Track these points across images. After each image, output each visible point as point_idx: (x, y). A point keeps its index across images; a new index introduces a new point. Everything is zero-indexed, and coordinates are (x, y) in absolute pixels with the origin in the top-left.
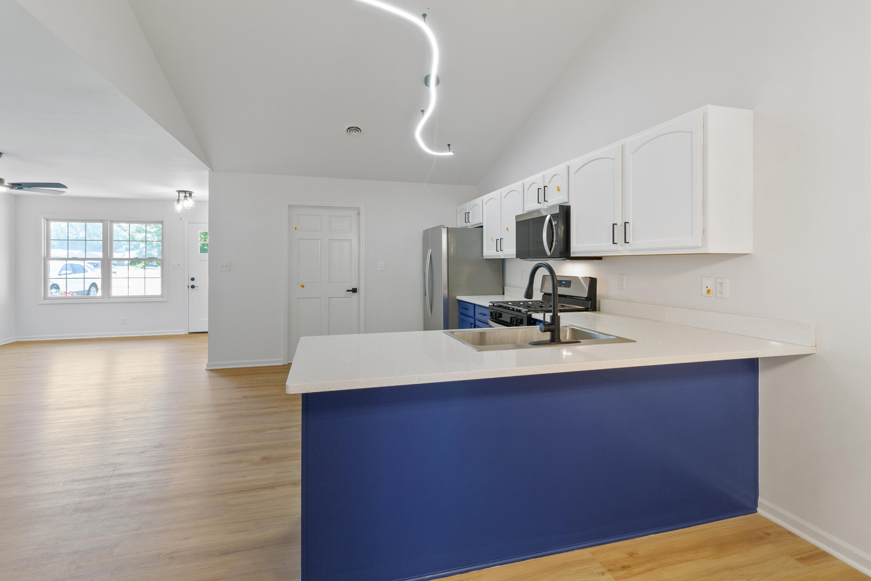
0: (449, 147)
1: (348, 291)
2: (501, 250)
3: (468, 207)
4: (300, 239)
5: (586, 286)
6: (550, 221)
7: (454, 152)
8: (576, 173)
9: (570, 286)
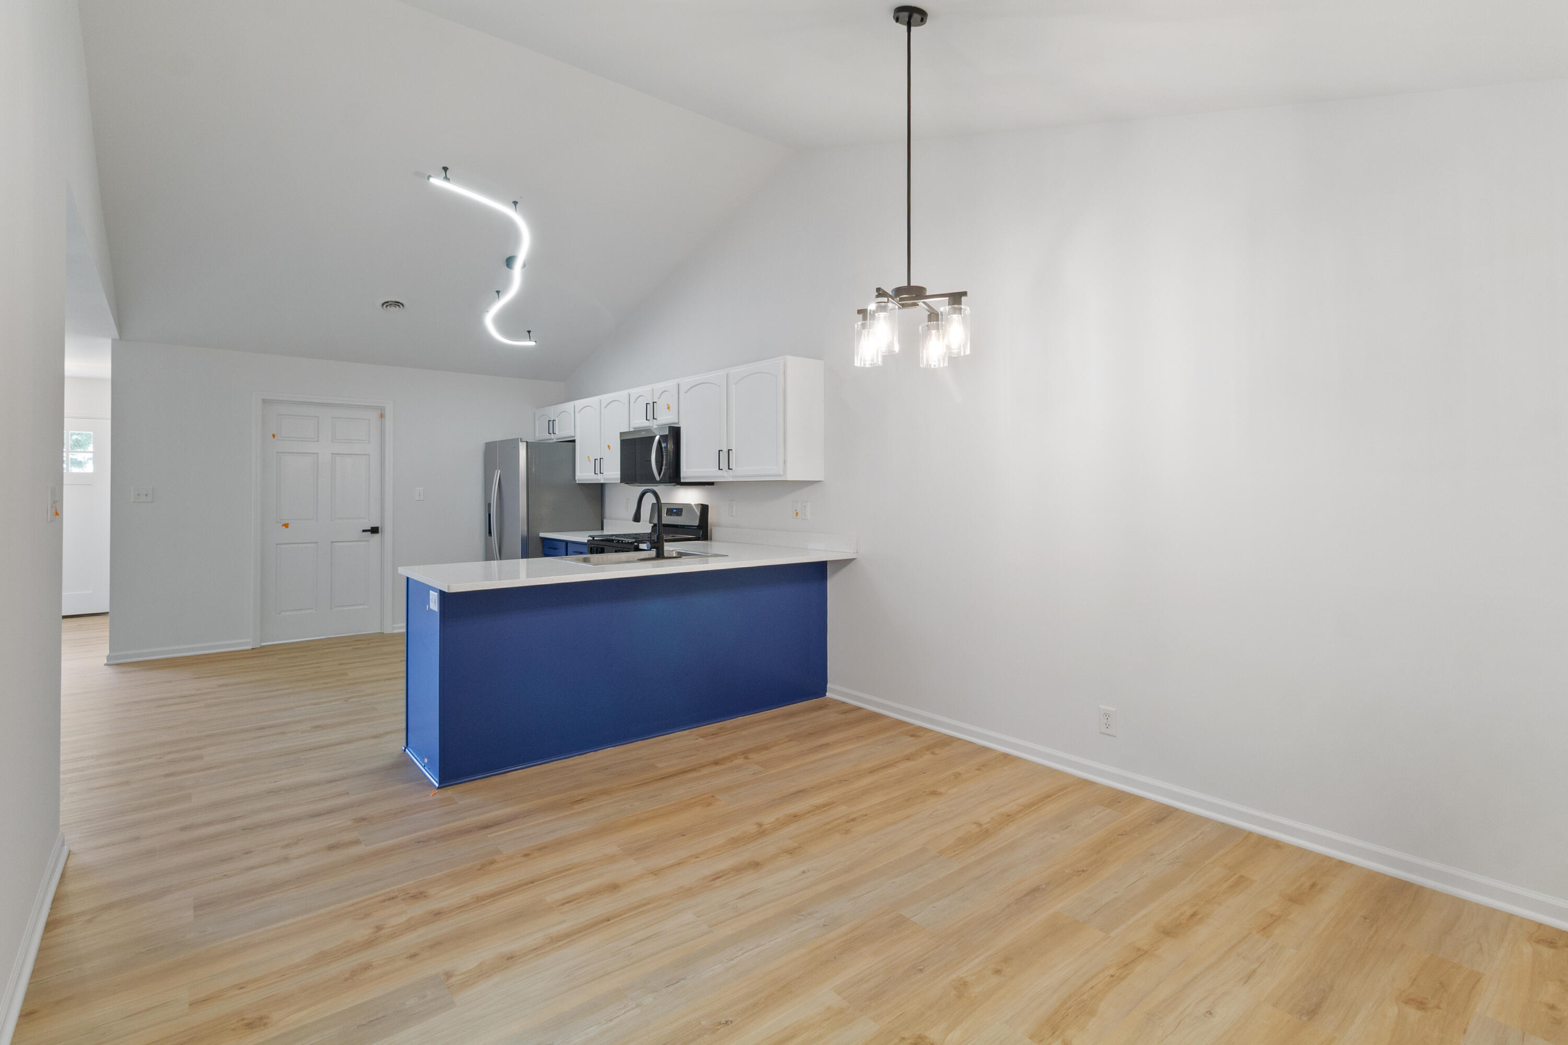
0: (529, 334)
1: (364, 531)
2: (600, 473)
3: (552, 412)
4: (281, 452)
5: (698, 512)
6: (659, 442)
7: (536, 342)
8: (686, 393)
9: (682, 514)
